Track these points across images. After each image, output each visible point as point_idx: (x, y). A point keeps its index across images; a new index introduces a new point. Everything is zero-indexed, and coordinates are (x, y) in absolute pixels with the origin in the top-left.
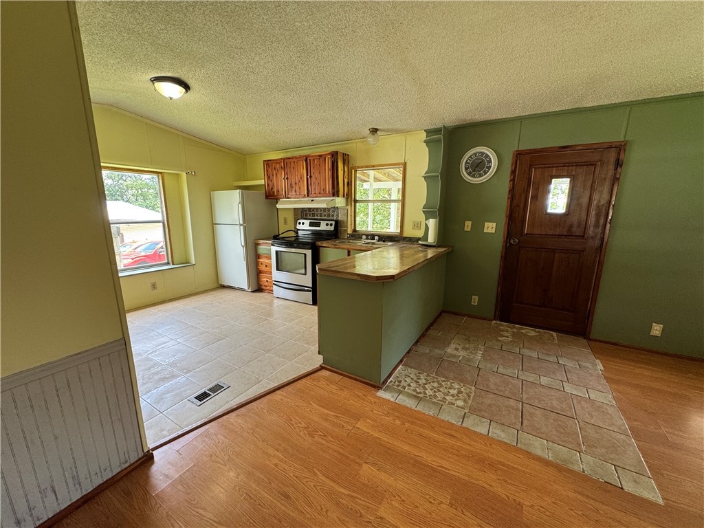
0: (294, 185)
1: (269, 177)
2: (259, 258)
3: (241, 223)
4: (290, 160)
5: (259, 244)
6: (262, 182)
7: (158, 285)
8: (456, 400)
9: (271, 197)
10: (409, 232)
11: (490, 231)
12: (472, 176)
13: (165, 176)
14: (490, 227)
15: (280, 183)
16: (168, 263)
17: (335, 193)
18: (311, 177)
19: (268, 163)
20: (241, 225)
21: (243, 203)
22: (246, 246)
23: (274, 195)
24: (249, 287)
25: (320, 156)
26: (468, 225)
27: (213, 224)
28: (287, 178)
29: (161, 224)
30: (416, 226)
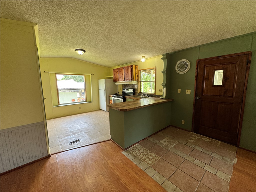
0: (121, 77)
1: (114, 75)
2: (110, 101)
3: (105, 89)
4: (120, 69)
5: (110, 96)
6: (112, 76)
7: (81, 108)
8: (149, 161)
9: (115, 81)
10: (158, 93)
11: (188, 93)
12: (180, 71)
13: (86, 76)
14: (188, 92)
15: (117, 77)
16: (85, 101)
17: (132, 79)
18: (125, 74)
19: (114, 70)
20: (105, 90)
21: (106, 83)
22: (106, 97)
23: (115, 80)
24: (107, 110)
25: (128, 67)
26: (179, 91)
27: (99, 90)
28: (119, 75)
29: (84, 90)
30: (161, 91)
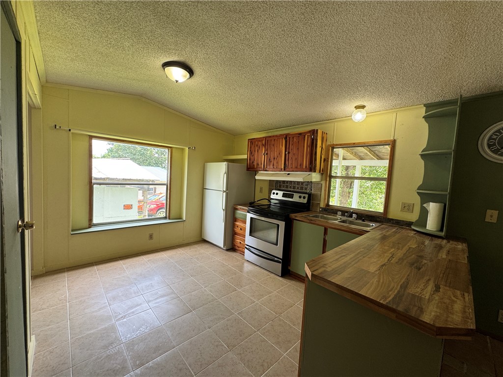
0: (272, 160)
1: (251, 153)
2: (235, 221)
3: (225, 190)
4: (270, 139)
5: (237, 209)
6: (245, 157)
7: (154, 236)
9: (252, 169)
10: (396, 213)
12: (498, 154)
15: (261, 158)
16: (165, 218)
17: (312, 169)
18: (289, 153)
19: (252, 141)
20: (224, 192)
21: (228, 173)
22: (226, 210)
23: (254, 168)
24: (225, 244)
25: (300, 134)
26: (492, 215)
27: (203, 189)
28: (267, 154)
29: (166, 186)
